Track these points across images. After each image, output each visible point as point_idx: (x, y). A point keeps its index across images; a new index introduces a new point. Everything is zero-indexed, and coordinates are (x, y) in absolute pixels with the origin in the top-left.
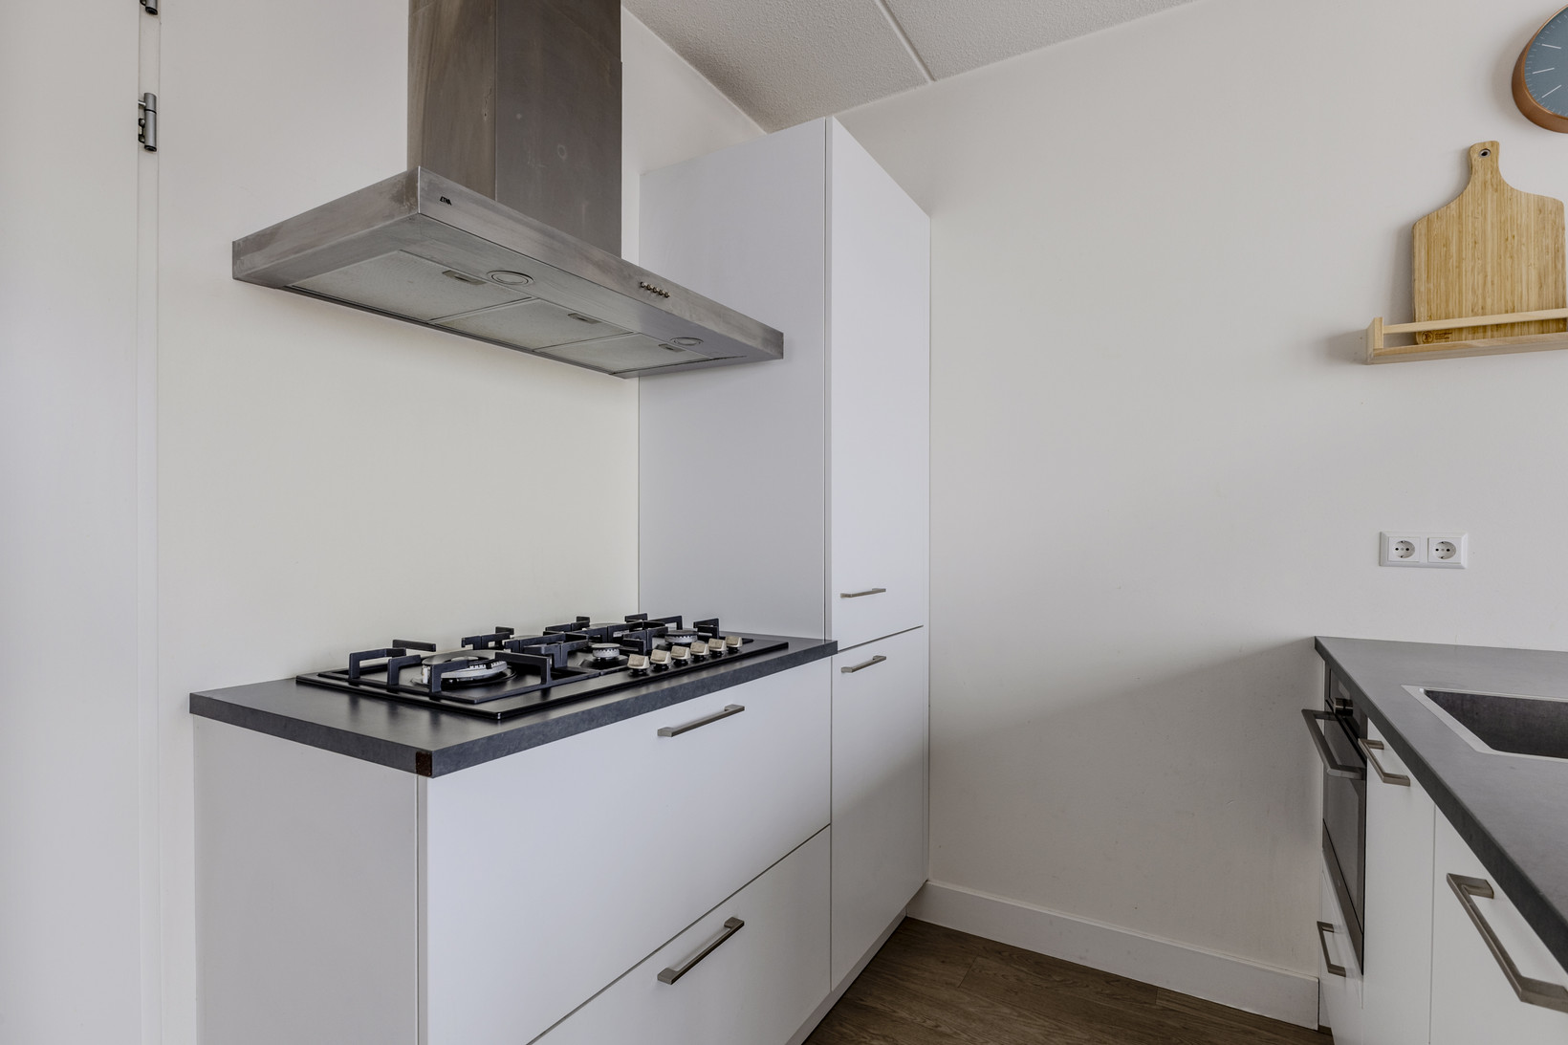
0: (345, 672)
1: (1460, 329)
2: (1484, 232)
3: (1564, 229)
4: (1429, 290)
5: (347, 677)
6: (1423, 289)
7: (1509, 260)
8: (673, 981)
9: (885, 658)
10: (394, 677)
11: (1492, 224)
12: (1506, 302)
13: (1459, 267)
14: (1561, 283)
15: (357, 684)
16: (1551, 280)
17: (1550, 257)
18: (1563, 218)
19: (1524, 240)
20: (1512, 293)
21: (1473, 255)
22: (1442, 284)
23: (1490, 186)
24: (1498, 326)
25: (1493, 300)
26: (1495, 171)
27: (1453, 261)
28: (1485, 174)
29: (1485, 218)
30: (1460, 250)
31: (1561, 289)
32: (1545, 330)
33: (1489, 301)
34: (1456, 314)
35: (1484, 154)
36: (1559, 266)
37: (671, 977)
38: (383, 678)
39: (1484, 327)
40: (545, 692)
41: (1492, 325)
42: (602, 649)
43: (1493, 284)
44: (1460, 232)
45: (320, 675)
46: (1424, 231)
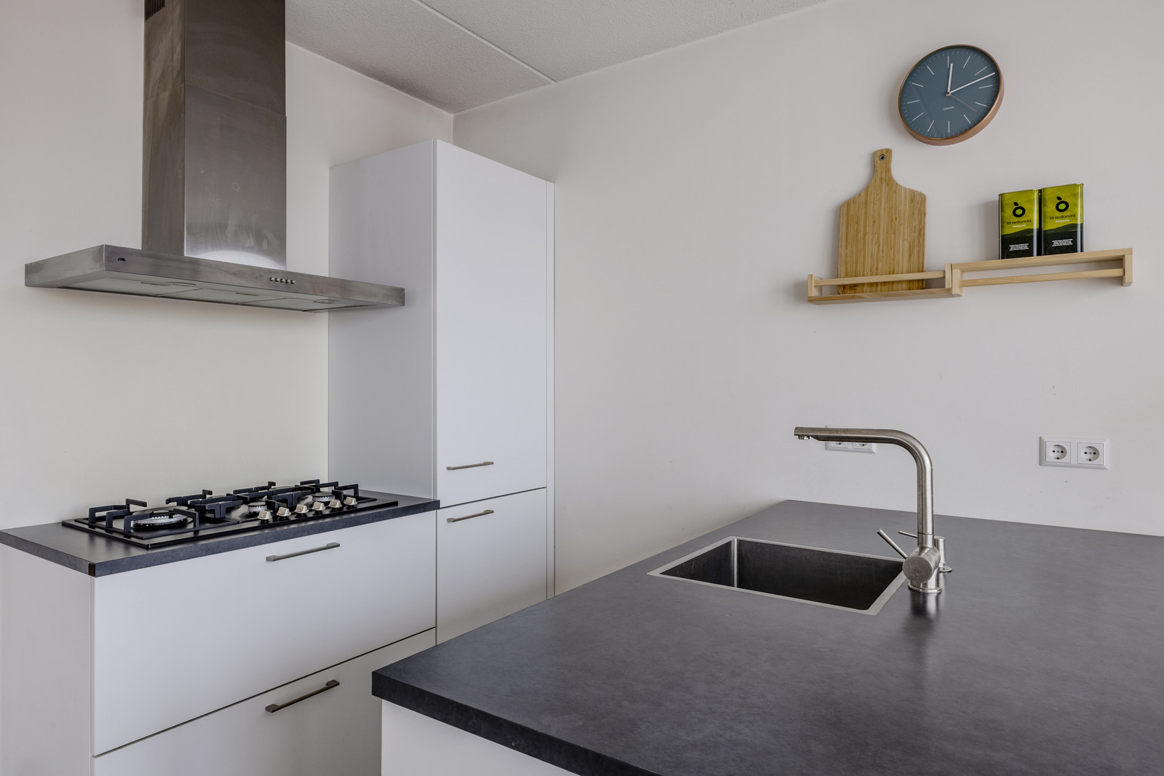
0: (87, 519)
1: (863, 284)
2: (879, 214)
3: (925, 215)
4: (846, 254)
5: (87, 522)
6: (843, 254)
7: (893, 235)
8: (273, 711)
9: (493, 512)
10: (110, 524)
11: (884, 209)
12: (890, 264)
13: (864, 239)
14: (921, 255)
15: (93, 527)
16: (916, 250)
17: (917, 234)
18: (925, 207)
19: (902, 221)
20: (894, 260)
21: (873, 230)
22: (854, 251)
23: (884, 182)
24: (885, 283)
25: (883, 264)
26: (888, 170)
27: (861, 234)
28: (882, 173)
29: (880, 205)
30: (865, 227)
31: (921, 258)
32: (911, 287)
33: (880, 264)
34: (861, 273)
35: (883, 158)
36: (921, 241)
37: (273, 709)
38: (104, 523)
39: (877, 283)
40: (196, 532)
41: (881, 283)
42: (256, 506)
43: (883, 252)
44: (866, 213)
45: (76, 521)
46: (845, 212)
